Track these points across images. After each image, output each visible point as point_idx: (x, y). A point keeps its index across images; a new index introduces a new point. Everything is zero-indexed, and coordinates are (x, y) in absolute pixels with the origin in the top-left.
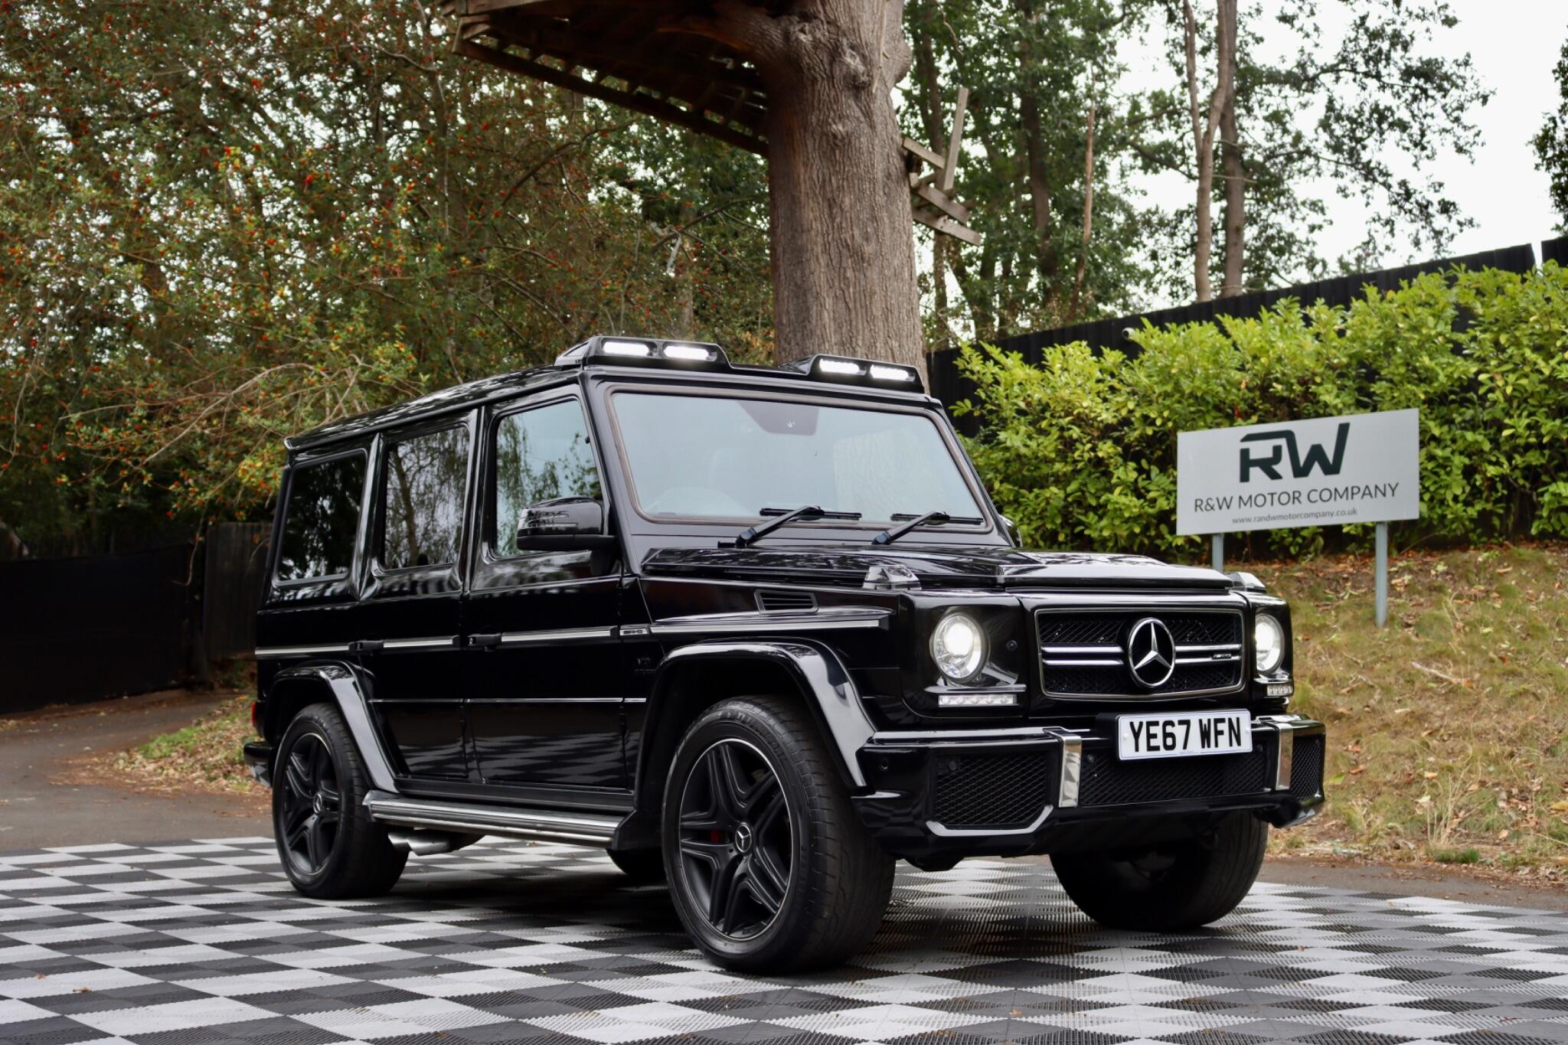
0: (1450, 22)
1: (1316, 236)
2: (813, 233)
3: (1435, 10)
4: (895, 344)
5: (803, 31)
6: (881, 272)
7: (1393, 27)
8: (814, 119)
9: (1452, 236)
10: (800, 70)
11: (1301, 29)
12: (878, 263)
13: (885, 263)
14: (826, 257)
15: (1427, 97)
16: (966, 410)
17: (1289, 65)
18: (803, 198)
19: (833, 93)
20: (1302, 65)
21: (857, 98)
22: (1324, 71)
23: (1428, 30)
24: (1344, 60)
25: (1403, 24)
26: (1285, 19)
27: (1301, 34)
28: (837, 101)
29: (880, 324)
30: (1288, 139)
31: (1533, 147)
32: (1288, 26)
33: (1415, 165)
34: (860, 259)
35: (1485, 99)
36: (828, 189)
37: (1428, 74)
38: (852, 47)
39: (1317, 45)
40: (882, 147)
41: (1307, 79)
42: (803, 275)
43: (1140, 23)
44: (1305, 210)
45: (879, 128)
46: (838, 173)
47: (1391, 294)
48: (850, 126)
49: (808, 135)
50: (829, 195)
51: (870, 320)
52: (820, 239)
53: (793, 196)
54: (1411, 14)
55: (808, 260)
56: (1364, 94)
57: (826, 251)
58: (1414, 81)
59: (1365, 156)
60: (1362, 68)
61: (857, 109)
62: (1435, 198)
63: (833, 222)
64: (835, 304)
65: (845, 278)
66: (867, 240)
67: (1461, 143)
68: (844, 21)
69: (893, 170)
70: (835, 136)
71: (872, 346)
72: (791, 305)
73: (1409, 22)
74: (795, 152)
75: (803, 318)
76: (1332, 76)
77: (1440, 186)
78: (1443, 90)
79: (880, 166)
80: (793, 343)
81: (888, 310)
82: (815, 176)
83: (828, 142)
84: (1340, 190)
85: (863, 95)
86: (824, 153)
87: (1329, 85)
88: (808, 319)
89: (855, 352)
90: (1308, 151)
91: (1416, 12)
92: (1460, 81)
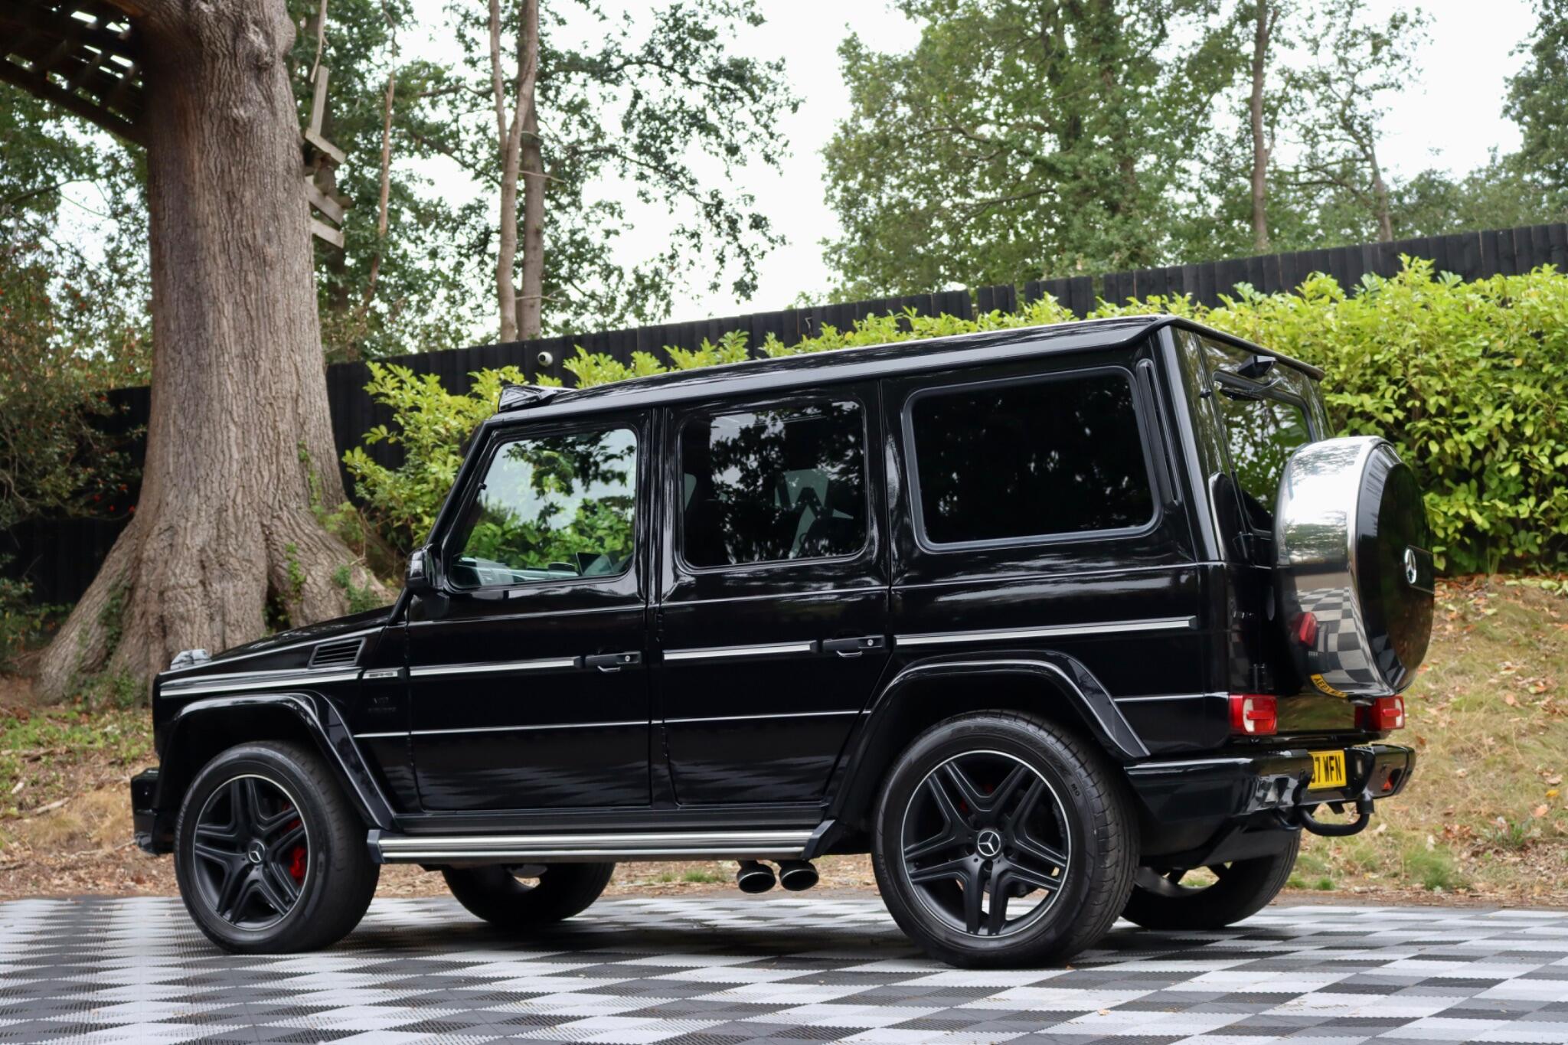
0: (756, 20)
1: (613, 241)
2: (209, 229)
3: (740, 6)
4: (299, 359)
6: (283, 277)
7: (694, 19)
8: (212, 100)
9: (763, 254)
10: (200, 43)
11: (597, 11)
12: (279, 267)
13: (287, 268)
14: (224, 258)
15: (736, 98)
16: (380, 437)
17: (593, 52)
18: (197, 189)
19: (235, 73)
20: (606, 55)
21: (258, 80)
22: (628, 62)
23: (732, 27)
24: (650, 52)
25: (706, 17)
27: (598, 16)
28: (239, 84)
29: (283, 335)
30: (585, 134)
31: (823, 157)
33: (727, 174)
34: (263, 263)
35: (795, 108)
36: (227, 179)
37: (739, 74)
38: (256, 23)
39: (624, 34)
40: (282, 137)
41: (610, 69)
42: (197, 276)
44: (599, 212)
45: (280, 114)
46: (239, 163)
47: (849, 335)
48: (250, 114)
49: (205, 118)
50: (228, 188)
51: (273, 332)
52: (217, 237)
53: (185, 186)
54: (714, 7)
55: (204, 260)
56: (668, 91)
57: (225, 250)
58: (722, 81)
59: (670, 159)
60: (667, 60)
61: (258, 93)
62: (746, 211)
63: (232, 218)
64: (235, 311)
65: (246, 282)
66: (269, 240)
67: (770, 152)
69: (293, 163)
70: (236, 122)
71: (276, 360)
72: (182, 311)
73: (712, 16)
74: (187, 134)
75: (197, 325)
76: (637, 68)
77: (752, 198)
78: (752, 94)
79: (281, 158)
80: (184, 352)
81: (291, 321)
82: (212, 165)
83: (228, 128)
84: (642, 194)
85: (265, 77)
86: (224, 140)
87: (634, 78)
88: (202, 326)
89: (258, 366)
90: (612, 150)
91: (720, 5)
92: (770, 86)
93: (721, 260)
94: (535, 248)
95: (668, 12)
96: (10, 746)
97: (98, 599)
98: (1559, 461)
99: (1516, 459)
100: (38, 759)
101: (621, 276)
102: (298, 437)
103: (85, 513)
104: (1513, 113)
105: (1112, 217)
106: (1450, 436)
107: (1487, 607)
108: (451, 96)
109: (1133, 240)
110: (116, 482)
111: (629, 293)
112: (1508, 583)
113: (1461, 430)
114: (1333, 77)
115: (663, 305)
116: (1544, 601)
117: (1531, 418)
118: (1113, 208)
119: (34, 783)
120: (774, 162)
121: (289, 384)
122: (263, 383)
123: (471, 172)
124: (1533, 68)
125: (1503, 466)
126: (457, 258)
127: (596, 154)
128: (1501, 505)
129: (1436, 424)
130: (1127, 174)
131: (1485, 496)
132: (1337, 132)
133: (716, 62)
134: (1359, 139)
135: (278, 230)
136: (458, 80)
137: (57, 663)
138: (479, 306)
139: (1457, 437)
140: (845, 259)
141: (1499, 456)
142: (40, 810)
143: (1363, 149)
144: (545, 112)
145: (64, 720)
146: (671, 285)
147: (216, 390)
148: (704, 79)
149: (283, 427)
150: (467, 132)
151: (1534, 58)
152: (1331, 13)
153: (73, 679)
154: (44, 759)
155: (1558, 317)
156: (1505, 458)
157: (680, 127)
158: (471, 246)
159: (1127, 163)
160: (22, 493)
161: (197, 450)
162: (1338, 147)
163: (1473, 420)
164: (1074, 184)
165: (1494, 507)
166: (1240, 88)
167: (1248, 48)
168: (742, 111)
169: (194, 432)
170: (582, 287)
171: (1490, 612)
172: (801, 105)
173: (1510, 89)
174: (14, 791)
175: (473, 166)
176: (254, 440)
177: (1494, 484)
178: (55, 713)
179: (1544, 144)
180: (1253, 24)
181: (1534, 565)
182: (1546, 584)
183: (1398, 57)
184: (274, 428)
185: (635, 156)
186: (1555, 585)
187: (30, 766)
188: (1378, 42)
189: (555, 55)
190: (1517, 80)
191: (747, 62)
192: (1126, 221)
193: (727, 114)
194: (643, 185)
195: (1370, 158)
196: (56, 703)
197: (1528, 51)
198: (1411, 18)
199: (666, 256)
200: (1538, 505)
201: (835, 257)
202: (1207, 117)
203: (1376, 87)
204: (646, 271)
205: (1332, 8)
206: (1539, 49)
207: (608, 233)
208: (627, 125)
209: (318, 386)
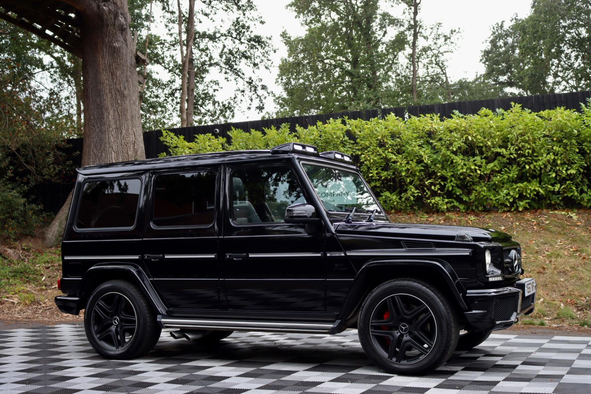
0: (262, 22)
1: (216, 93)
2: (105, 85)
3: (257, 18)
4: (135, 130)
5: (104, 5)
6: (130, 102)
7: (243, 22)
8: (107, 40)
9: (265, 98)
10: (103, 20)
11: (212, 19)
12: (128, 98)
13: (131, 98)
14: (110, 94)
15: (256, 48)
16: (163, 156)
17: (211, 32)
18: (101, 71)
19: (114, 31)
20: (215, 33)
21: (122, 34)
22: (222, 35)
23: (255, 25)
24: (229, 32)
25: (246, 22)
26: (206, 15)
27: (212, 21)
28: (116, 35)
29: (130, 121)
30: (207, 59)
32: (207, 17)
33: (253, 72)
34: (123, 96)
35: (275, 51)
36: (111, 67)
37: (258, 40)
38: (121, 14)
39: (221, 26)
40: (130, 54)
41: (216, 38)
42: (101, 100)
43: (145, 8)
44: (212, 84)
45: (129, 46)
46: (116, 62)
47: (326, 125)
48: (119, 45)
49: (104, 46)
50: (112, 71)
51: (127, 120)
52: (108, 87)
53: (97, 70)
54: (249, 19)
55: (103, 95)
56: (234, 45)
57: (110, 92)
58: (252, 42)
59: (235, 67)
60: (234, 36)
61: (122, 38)
62: (260, 84)
63: (113, 81)
64: (114, 113)
65: (118, 103)
66: (125, 89)
67: (267, 65)
68: (119, 3)
69: (133, 63)
70: (115, 48)
71: (128, 130)
72: (95, 112)
73: (248, 21)
74: (98, 52)
75: (101, 118)
76: (225, 37)
77: (261, 80)
78: (262, 46)
79: (129, 61)
80: (96, 127)
81: (132, 117)
82: (106, 62)
83: (112, 49)
84: (226, 78)
85: (124, 33)
86: (110, 54)
87: (223, 41)
88: (103, 118)
89: (122, 132)
90: (217, 64)
91: (251, 18)
92: (267, 45)
93: (252, 100)
94: (192, 95)
95: (236, 20)
96: (39, 263)
97: (65, 211)
98: (569, 172)
99: (554, 171)
100: (48, 268)
101: (219, 104)
102: (135, 156)
103: (58, 181)
104: (483, 61)
105: (370, 90)
106: (532, 163)
107: (546, 220)
108: (162, 46)
109: (377, 97)
110: (69, 171)
111: (220, 110)
112: (550, 212)
113: (536, 161)
114: (432, 48)
115: (232, 114)
116: (564, 219)
117: (560, 158)
118: (370, 87)
119: (49, 277)
120: (268, 69)
121: (132, 138)
122: (123, 138)
123: (168, 70)
124: (489, 47)
125: (550, 173)
126: (165, 98)
127: (211, 65)
128: (550, 187)
129: (528, 159)
130: (375, 76)
131: (542, 184)
132: (434, 65)
133: (250, 36)
134: (441, 68)
135: (128, 85)
136: (165, 40)
137: (51, 233)
138: (171, 114)
139: (535, 164)
140: (280, 102)
141: (547, 170)
142: (53, 287)
143: (442, 70)
144: (195, 51)
145: (55, 253)
146: (234, 107)
147: (107, 140)
148: (246, 42)
149: (130, 153)
150: (167, 57)
151: (490, 45)
152: (432, 28)
153: (57, 239)
154: (51, 268)
155: (569, 124)
156: (550, 171)
157: (238, 57)
158: (169, 94)
159: (374, 73)
160: (38, 174)
161: (101, 160)
162: (435, 70)
163: (540, 158)
164: (358, 79)
165: (547, 187)
166: (408, 50)
167: (410, 38)
168: (258, 52)
169: (99, 154)
170: (206, 108)
171: (547, 222)
172: (277, 51)
173: (483, 54)
174: (43, 279)
175: (168, 68)
176: (120, 158)
177: (546, 179)
178: (52, 251)
179: (493, 70)
180: (412, 31)
181: (557, 206)
182: (563, 213)
183: (452, 43)
184: (127, 153)
185: (223, 66)
186: (566, 214)
187: (47, 271)
188: (446, 38)
189: (199, 33)
190: (485, 51)
191: (260, 37)
192: (374, 91)
193: (253, 53)
194: (226, 76)
195: (445, 74)
196: (51, 247)
197: (488, 42)
198: (457, 31)
199: (232, 98)
200: (561, 187)
201: (277, 101)
202: (397, 60)
203: (445, 52)
204: (226, 103)
205: (433, 27)
206: (492, 42)
207: (215, 90)
208: (221, 56)
209: (141, 139)
